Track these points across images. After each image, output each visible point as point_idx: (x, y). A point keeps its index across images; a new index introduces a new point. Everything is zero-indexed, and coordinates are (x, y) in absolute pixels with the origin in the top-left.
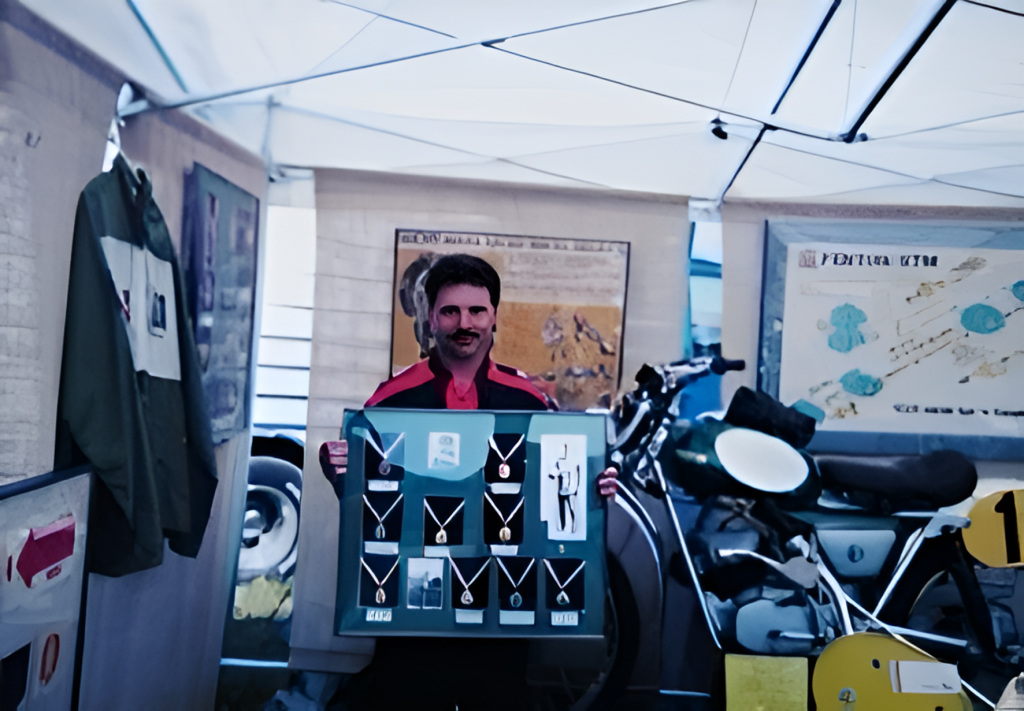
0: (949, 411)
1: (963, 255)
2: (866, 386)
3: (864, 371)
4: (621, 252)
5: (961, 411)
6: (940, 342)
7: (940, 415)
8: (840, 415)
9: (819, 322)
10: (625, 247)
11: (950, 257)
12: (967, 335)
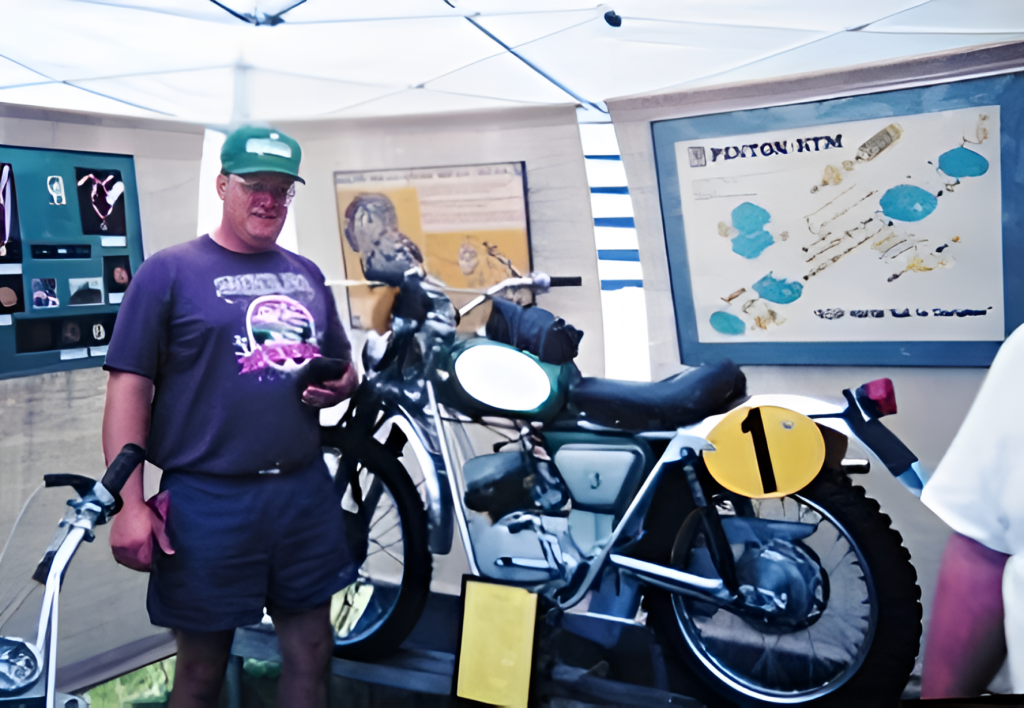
0: (880, 314)
1: (870, 129)
2: (782, 291)
3: (778, 276)
4: (517, 173)
5: (894, 314)
6: (859, 236)
7: (870, 320)
8: (760, 323)
9: (720, 225)
10: (519, 167)
11: (857, 133)
12: (891, 224)
